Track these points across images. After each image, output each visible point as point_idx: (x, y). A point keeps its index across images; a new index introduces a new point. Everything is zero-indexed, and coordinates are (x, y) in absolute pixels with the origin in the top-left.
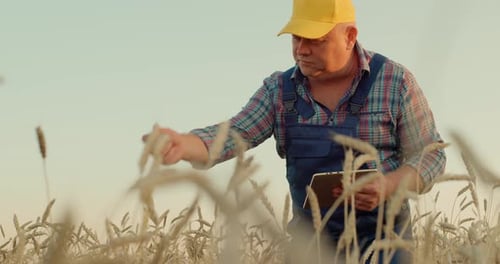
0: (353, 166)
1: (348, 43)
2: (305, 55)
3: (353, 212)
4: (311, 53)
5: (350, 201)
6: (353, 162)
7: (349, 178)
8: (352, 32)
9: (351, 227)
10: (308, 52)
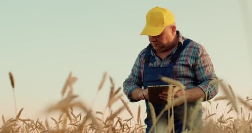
0: (173, 92)
1: (173, 33)
2: (154, 41)
3: (173, 116)
4: (157, 40)
5: (171, 110)
6: (173, 90)
7: (171, 98)
8: (173, 28)
9: (172, 124)
10: (155, 40)
